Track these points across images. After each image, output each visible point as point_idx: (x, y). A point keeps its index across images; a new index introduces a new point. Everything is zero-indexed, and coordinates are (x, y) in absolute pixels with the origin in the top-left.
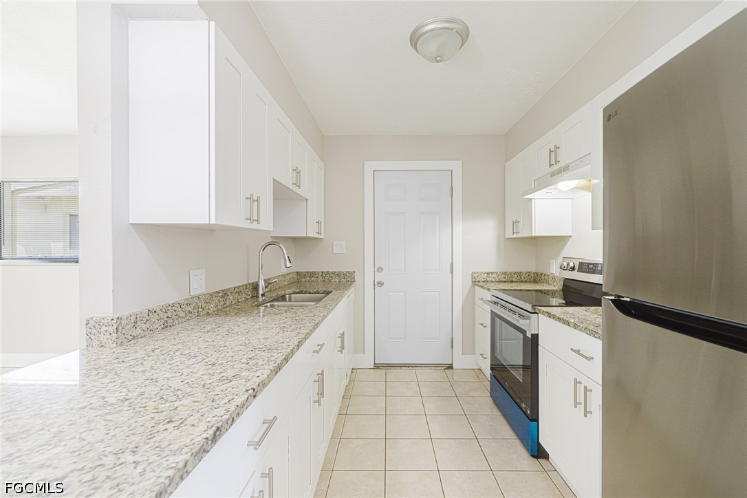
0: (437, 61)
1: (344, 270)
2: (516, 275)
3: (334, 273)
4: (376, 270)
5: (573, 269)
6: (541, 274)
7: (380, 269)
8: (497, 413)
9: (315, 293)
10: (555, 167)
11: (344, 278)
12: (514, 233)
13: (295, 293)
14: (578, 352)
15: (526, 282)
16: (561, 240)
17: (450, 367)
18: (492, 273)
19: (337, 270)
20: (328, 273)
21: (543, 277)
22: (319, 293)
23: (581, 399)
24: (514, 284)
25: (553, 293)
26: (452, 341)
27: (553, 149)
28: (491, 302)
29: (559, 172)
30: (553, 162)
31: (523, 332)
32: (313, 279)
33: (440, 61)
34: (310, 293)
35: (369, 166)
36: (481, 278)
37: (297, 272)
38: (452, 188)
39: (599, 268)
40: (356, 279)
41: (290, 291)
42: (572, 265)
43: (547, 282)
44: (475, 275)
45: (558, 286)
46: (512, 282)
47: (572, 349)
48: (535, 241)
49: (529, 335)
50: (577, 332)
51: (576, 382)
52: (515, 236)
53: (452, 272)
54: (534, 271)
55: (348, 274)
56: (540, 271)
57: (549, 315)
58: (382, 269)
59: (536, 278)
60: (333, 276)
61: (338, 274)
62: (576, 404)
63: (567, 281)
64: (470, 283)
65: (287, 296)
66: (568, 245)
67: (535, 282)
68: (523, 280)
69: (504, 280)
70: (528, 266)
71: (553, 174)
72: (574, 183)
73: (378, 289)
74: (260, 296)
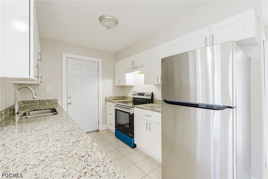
0: (108, 28)
1: (52, 99)
2: (118, 97)
3: (46, 100)
4: (68, 98)
5: (136, 95)
6: (125, 97)
7: (70, 98)
8: (118, 140)
9: (44, 110)
10: (133, 67)
11: (52, 102)
12: (119, 84)
13: (31, 111)
14: (147, 115)
15: (121, 99)
16: (131, 87)
17: (98, 131)
18: (111, 97)
19: (48, 99)
20: (43, 100)
21: (126, 98)
22: (46, 110)
23: (148, 127)
24: (117, 100)
25: (129, 102)
26: (99, 121)
27: (133, 61)
28: (116, 106)
29: (134, 68)
30: (133, 65)
31: (129, 113)
32: (33, 104)
33: (109, 28)
34: (41, 110)
35: (65, 55)
36: (108, 99)
37: (23, 101)
38: (98, 68)
39: (143, 94)
40: (58, 103)
41: (29, 110)
42: (136, 94)
43: (127, 99)
44: (106, 98)
45: (131, 100)
46: (117, 99)
47: (146, 115)
48: (123, 87)
49: (131, 114)
50: (147, 111)
51: (147, 123)
52: (119, 85)
53: (98, 97)
54: (123, 96)
55: (54, 101)
56: (125, 96)
57: (138, 107)
58: (71, 97)
59: (124, 98)
60: (46, 102)
61: (49, 101)
62: (147, 128)
63: (134, 98)
64: (105, 101)
65: (27, 113)
66: (133, 88)
67: (123, 99)
68: (120, 99)
69: (115, 99)
70: (121, 95)
71: (132, 68)
72: (138, 72)
73: (69, 105)
74: (16, 114)
